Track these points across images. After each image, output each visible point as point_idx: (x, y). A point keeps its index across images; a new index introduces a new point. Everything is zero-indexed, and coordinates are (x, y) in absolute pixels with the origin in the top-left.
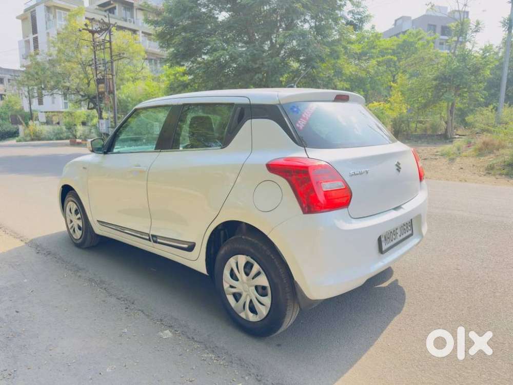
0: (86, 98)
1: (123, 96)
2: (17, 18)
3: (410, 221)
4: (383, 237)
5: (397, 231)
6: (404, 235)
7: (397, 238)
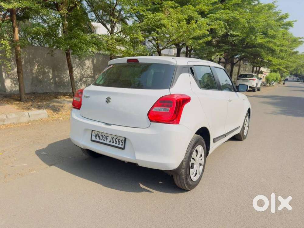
3: (124, 139)
4: (94, 133)
5: (108, 137)
6: (114, 144)
7: (106, 141)
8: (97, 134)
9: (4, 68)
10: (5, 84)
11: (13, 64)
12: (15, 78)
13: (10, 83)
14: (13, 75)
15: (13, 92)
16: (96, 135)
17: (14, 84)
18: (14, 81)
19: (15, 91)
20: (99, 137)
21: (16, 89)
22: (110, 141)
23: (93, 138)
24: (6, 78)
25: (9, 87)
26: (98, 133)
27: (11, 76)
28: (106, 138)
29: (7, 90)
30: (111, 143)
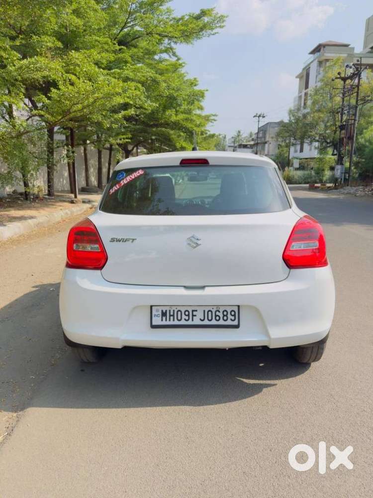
0: (331, 144)
1: (363, 140)
2: (297, 77)
3: (236, 309)
4: (157, 311)
5: (195, 313)
6: (214, 322)
7: (193, 320)
8: (166, 311)
16: (164, 314)
20: (170, 316)
22: (202, 319)
23: (157, 321)
26: (168, 309)
28: (190, 314)
30: (206, 322)
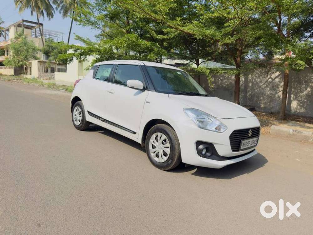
9: (294, 90)
10: (292, 105)
11: (304, 87)
12: (303, 100)
13: (296, 105)
14: (301, 97)
15: (298, 113)
17: (300, 106)
18: (300, 103)
19: (299, 112)
21: (301, 111)
24: (294, 99)
25: (294, 108)
27: (299, 98)
29: (292, 111)
